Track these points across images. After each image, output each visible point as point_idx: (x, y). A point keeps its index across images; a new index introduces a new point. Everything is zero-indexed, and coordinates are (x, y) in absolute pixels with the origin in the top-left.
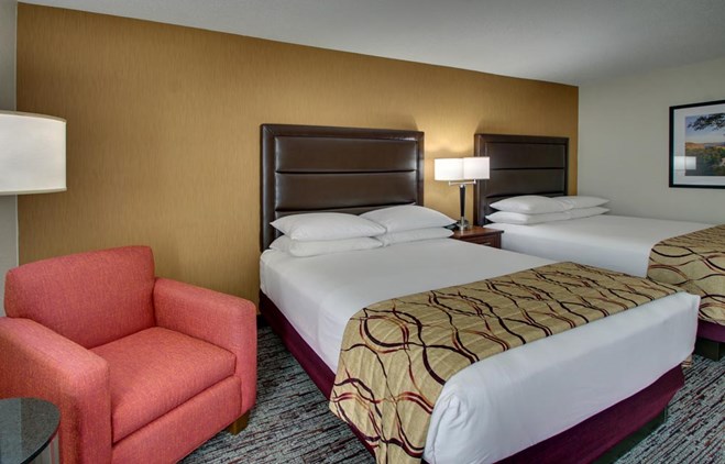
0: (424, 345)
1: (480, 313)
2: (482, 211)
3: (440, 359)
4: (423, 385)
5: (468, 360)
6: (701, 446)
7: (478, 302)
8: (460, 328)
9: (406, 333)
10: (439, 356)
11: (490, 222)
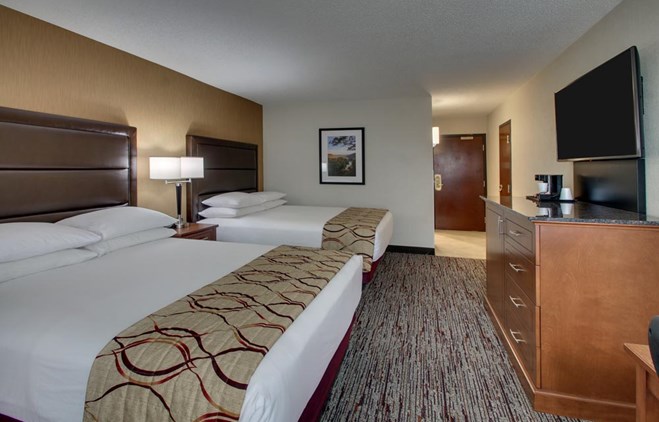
0: (211, 357)
1: (247, 306)
2: (195, 208)
3: (234, 364)
4: (223, 399)
5: (260, 354)
6: (369, 356)
7: (239, 296)
8: (238, 325)
9: (184, 350)
10: (232, 361)
11: (202, 218)
